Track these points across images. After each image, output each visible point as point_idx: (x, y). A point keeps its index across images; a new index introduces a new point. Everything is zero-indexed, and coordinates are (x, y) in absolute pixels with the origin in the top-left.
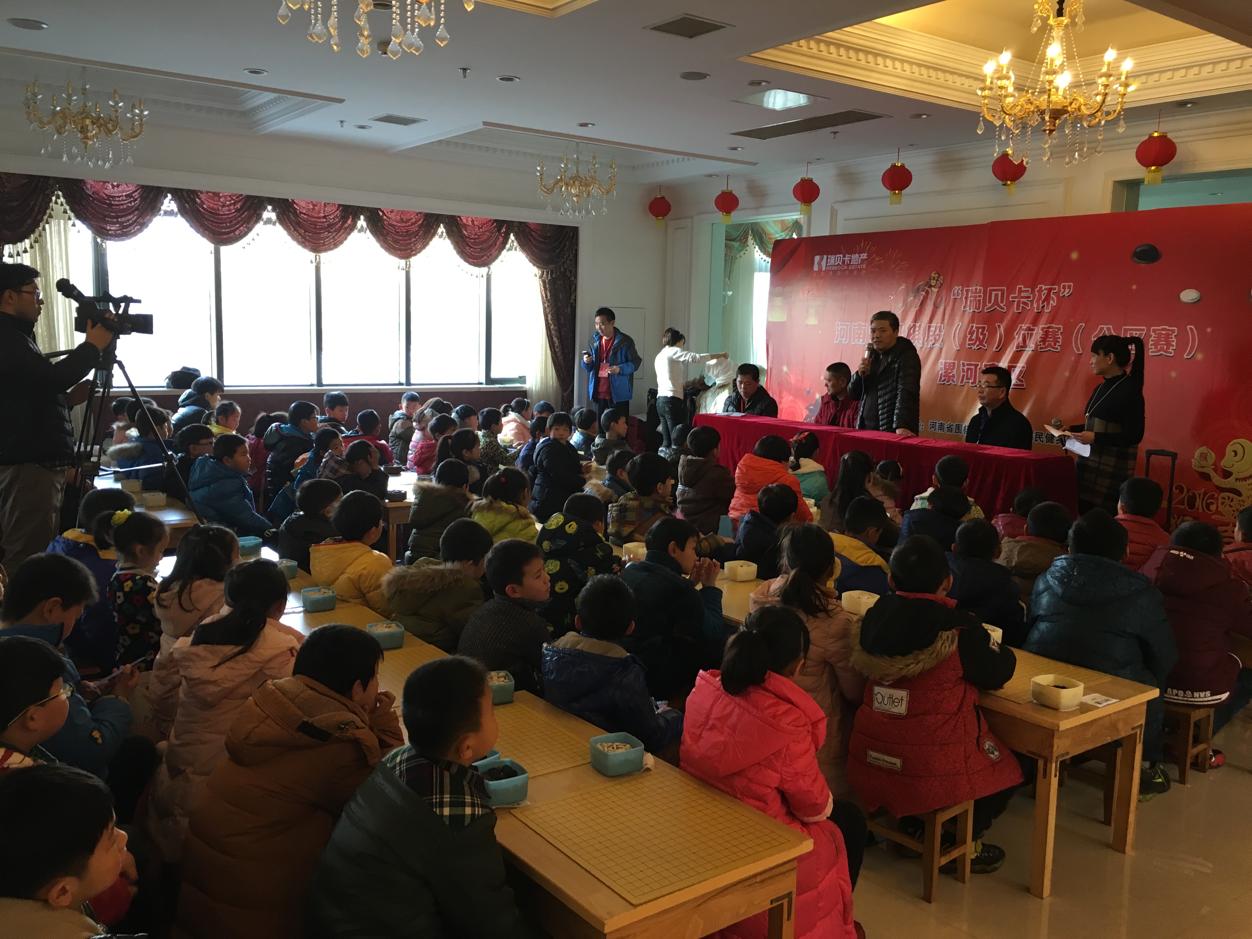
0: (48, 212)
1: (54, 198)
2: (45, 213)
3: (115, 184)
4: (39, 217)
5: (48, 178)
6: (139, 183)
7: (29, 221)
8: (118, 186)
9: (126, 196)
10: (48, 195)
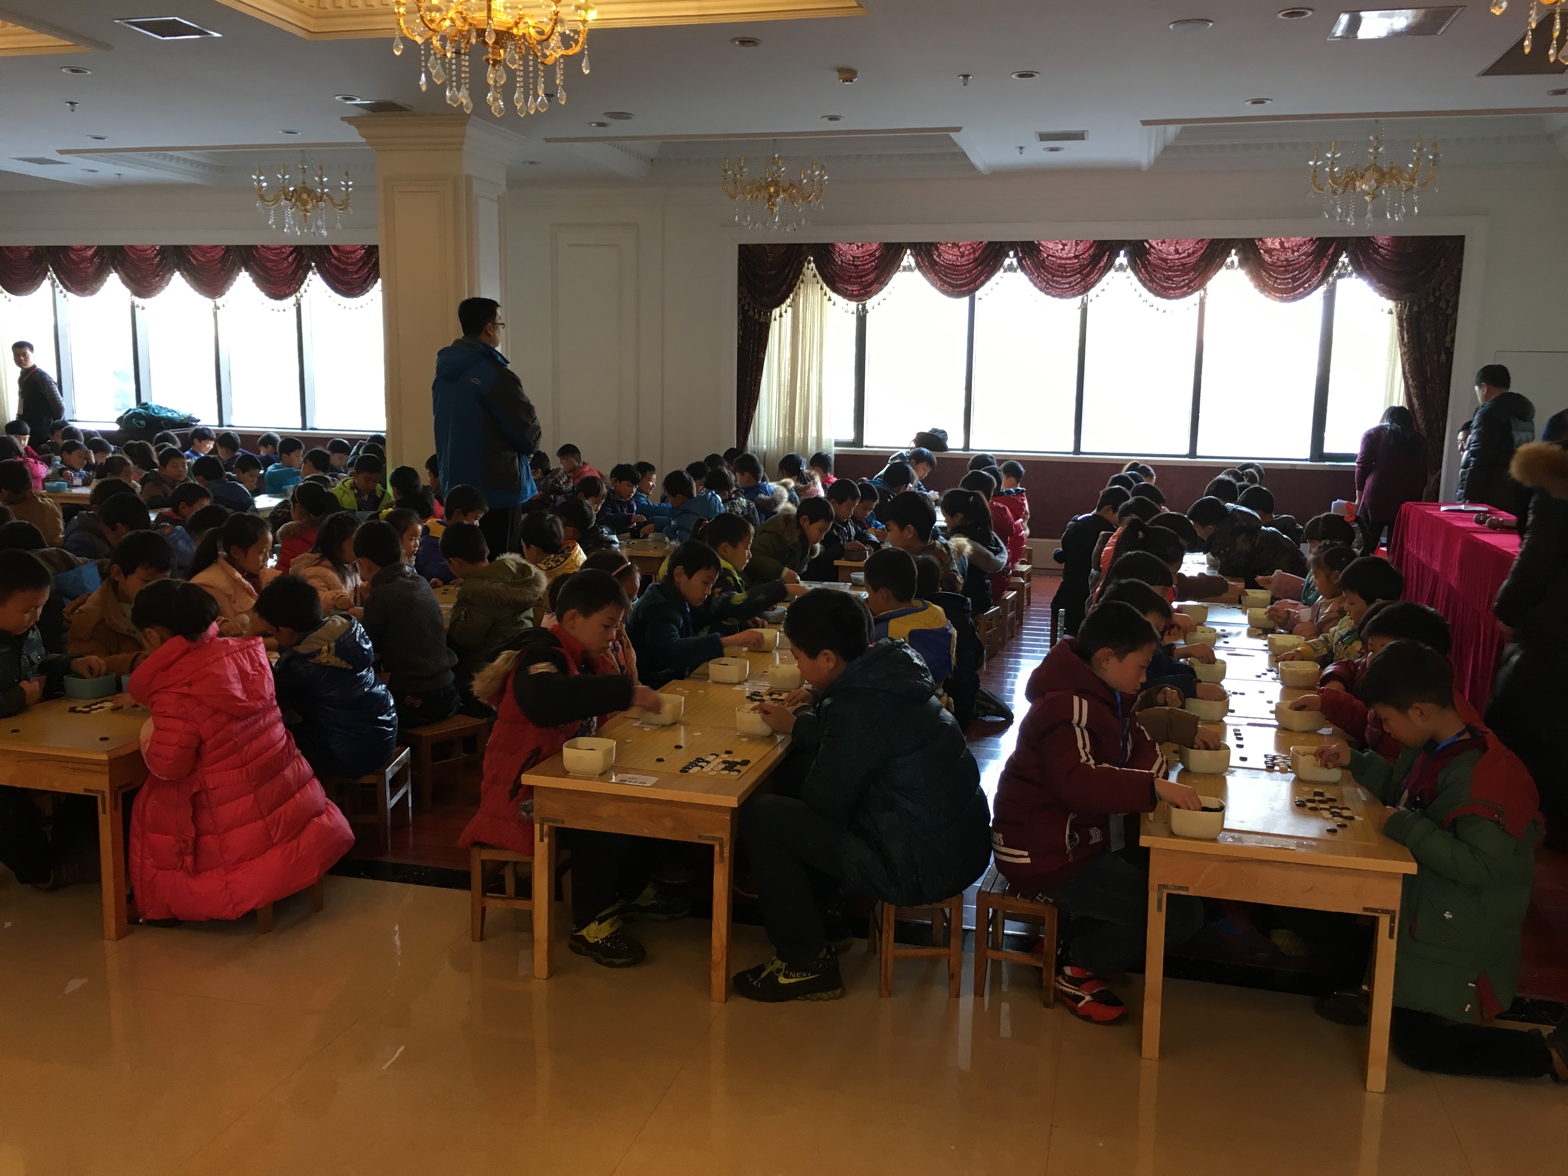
0: (801, 277)
1: (806, 264)
2: (798, 278)
3: (860, 244)
4: (793, 283)
5: (801, 245)
6: (881, 241)
7: (784, 287)
8: (862, 246)
9: (869, 255)
10: (802, 261)
